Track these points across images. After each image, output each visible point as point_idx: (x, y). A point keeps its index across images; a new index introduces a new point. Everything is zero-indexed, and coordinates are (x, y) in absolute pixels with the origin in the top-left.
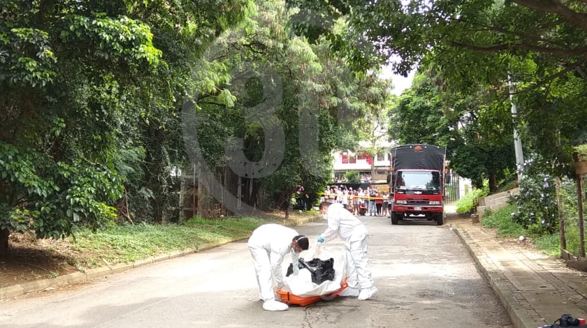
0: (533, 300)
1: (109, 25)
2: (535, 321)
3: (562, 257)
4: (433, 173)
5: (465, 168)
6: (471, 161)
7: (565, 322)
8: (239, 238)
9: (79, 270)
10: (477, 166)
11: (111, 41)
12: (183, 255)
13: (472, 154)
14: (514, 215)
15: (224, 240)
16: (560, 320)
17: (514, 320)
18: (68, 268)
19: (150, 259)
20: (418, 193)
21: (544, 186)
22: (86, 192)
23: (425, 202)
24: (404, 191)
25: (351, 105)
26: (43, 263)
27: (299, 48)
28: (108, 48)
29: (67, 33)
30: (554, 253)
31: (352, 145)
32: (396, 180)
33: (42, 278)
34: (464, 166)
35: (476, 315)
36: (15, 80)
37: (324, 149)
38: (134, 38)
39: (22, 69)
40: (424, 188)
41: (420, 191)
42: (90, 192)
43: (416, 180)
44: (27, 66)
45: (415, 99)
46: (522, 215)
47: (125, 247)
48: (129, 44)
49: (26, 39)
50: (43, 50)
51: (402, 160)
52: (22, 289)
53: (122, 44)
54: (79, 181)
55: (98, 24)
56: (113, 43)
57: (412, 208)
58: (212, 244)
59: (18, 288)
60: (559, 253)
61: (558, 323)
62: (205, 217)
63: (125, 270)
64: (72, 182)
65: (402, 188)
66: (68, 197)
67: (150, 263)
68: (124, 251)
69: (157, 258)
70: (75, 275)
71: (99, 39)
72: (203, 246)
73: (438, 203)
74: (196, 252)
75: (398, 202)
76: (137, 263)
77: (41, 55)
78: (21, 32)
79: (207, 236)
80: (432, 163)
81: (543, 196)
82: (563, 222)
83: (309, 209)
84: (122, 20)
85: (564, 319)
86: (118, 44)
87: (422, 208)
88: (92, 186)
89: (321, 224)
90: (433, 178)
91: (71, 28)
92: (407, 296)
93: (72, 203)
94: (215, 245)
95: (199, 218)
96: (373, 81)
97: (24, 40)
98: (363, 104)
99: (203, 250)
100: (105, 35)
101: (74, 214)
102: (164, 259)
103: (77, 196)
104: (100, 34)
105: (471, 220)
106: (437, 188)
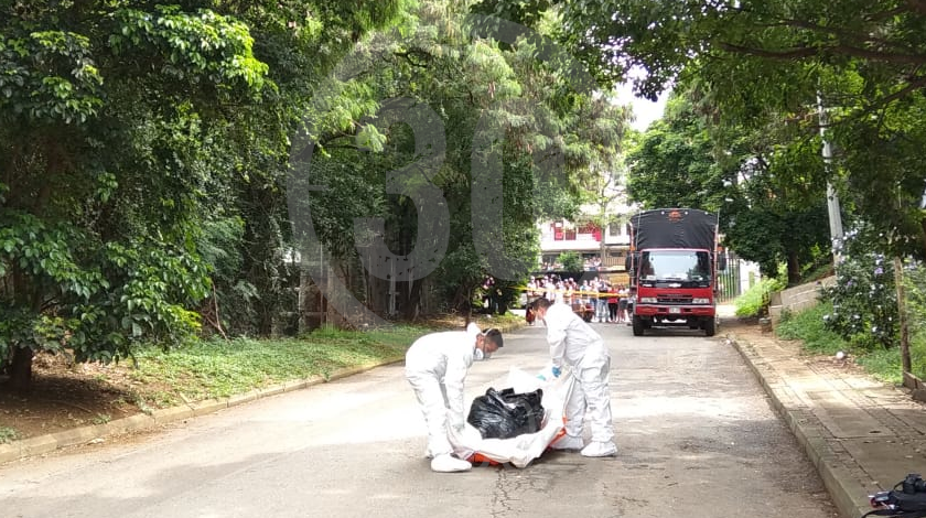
0: (860, 452)
1: (184, 24)
2: (864, 486)
3: (904, 385)
4: (698, 254)
5: (749, 246)
6: (759, 235)
7: (912, 487)
8: (395, 359)
9: (142, 411)
10: (768, 241)
11: (188, 50)
12: (305, 387)
13: (761, 223)
14: (828, 319)
15: (368, 362)
16: (904, 483)
17: (829, 484)
18: (126, 407)
19: (253, 393)
20: (675, 285)
21: (876, 272)
22: (152, 288)
23: (686, 299)
24: (653, 283)
25: (568, 147)
26: (86, 401)
27: (485, 58)
28: (184, 61)
29: (119, 39)
30: (891, 379)
31: (570, 211)
32: (641, 266)
33: (86, 424)
34: (748, 242)
35: (771, 476)
36: (38, 113)
37: (527, 218)
38: (224, 45)
39: (49, 96)
40: (684, 277)
41: (678, 282)
42: (158, 290)
43: (673, 265)
44: (56, 89)
45: (669, 137)
46: (840, 318)
47: (214, 374)
48: (216, 55)
49: (54, 48)
50: (81, 66)
51: (648, 233)
52: (55, 441)
53: (204, 53)
54: (140, 271)
55: (167, 24)
56: (191, 54)
57: (665, 309)
58: (351, 370)
59: (49, 439)
60: (900, 379)
61: (900, 488)
62: (338, 326)
63: (214, 410)
64: (130, 274)
65: (649, 278)
66: (123, 298)
67: (252, 399)
68: (213, 381)
69: (264, 391)
70: (138, 418)
71: (170, 48)
72: (335, 372)
73: (706, 301)
74: (325, 382)
75: (643, 300)
76: (234, 399)
77: (79, 73)
78: (46, 38)
79: (343, 356)
80: (697, 238)
81: (873, 287)
82: (906, 329)
83: (502, 313)
84: (204, 17)
85: (909, 482)
86: (198, 55)
87: (682, 309)
88: (162, 279)
89: (522, 336)
90: (699, 261)
91: (125, 30)
92: (660, 448)
93: (130, 307)
94: (355, 370)
95: (329, 328)
96: (602, 108)
97: (51, 49)
98: (587, 146)
99: (336, 379)
100: (178, 42)
101: (134, 325)
102: (275, 393)
103: (137, 297)
104: (171, 40)
105: (759, 327)
106: (705, 278)
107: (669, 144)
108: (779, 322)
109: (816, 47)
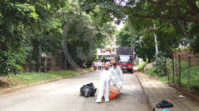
0: (156, 96)
1: (20, 6)
2: (156, 102)
4: (130, 56)
5: (140, 55)
6: (142, 53)
7: (163, 102)
8: (65, 77)
9: (10, 87)
10: (144, 54)
11: (21, 11)
12: (46, 83)
13: (143, 50)
14: (154, 70)
16: (162, 101)
17: (150, 102)
18: (6, 86)
19: (34, 84)
20: (125, 63)
21: (164, 61)
22: (12, 61)
23: (127, 66)
24: (120, 62)
25: (103, 34)
28: (20, 13)
29: (6, 8)
30: (165, 82)
31: (103, 47)
32: (118, 59)
34: (140, 54)
35: (139, 101)
38: (29, 10)
40: (127, 61)
42: (14, 61)
43: (125, 59)
45: (125, 32)
46: (156, 70)
47: (26, 80)
48: (27, 13)
51: (119, 52)
54: (10, 57)
55: (17, 6)
56: (22, 12)
57: (123, 68)
58: (55, 79)
60: (167, 82)
61: (161, 102)
62: (53, 70)
63: (26, 87)
64: (8, 58)
65: (120, 61)
66: (6, 63)
67: (34, 85)
69: (36, 84)
71: (17, 11)
72: (52, 80)
73: (131, 66)
74: (50, 82)
76: (30, 85)
79: (54, 76)
80: (130, 53)
81: (163, 64)
83: (89, 68)
84: (25, 4)
85: (163, 101)
86: (23, 12)
87: (126, 68)
88: (15, 59)
89: (93, 73)
90: (130, 58)
91: (8, 6)
93: (8, 64)
94: (57, 79)
95: (51, 71)
96: (110, 26)
98: (107, 33)
100: (19, 9)
101: (8, 68)
102: (39, 84)
103: (9, 62)
104: (17, 9)
105: (142, 72)
106: (131, 61)
107: (124, 33)
108: (146, 71)
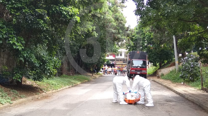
1: (65, 9)
3: (202, 89)
4: (143, 61)
5: (153, 59)
6: (155, 57)
8: (83, 82)
9: (44, 92)
10: (156, 59)
11: (66, 15)
12: (69, 88)
13: (155, 55)
14: (181, 76)
15: (79, 83)
18: (40, 91)
19: (61, 89)
20: (139, 68)
21: (192, 66)
22: (51, 65)
23: (141, 71)
24: (134, 67)
25: (121, 37)
27: (109, 18)
28: (65, 17)
29: (52, 11)
30: (198, 88)
31: (116, 51)
33: (35, 95)
34: (152, 59)
36: (35, 27)
38: (73, 14)
39: (38, 23)
40: (141, 66)
41: (139, 67)
42: (52, 65)
43: (137, 63)
44: (40, 22)
45: (136, 36)
47: (53, 84)
48: (71, 16)
49: (41, 13)
50: (46, 17)
51: (132, 56)
52: (31, 98)
53: (69, 15)
54: (48, 61)
55: (62, 9)
56: (67, 15)
57: (136, 73)
58: (76, 84)
59: (30, 98)
60: (201, 88)
62: (66, 74)
63: (56, 92)
65: (133, 66)
66: (46, 67)
68: (53, 86)
69: (63, 88)
70: (44, 93)
71: (62, 14)
72: (74, 85)
73: (145, 71)
74: (72, 87)
75: (132, 71)
76: (59, 90)
77: (45, 19)
78: (39, 11)
79: (73, 81)
80: (142, 57)
81: (191, 69)
82: (202, 78)
83: (97, 73)
84: (69, 7)
86: (68, 16)
87: (140, 73)
88: (53, 63)
90: (143, 62)
91: (53, 9)
93: (47, 69)
97: (40, 13)
98: (126, 37)
100: (64, 13)
101: (48, 73)
102: (65, 89)
103: (48, 67)
104: (63, 12)
105: (157, 77)
106: (145, 66)
107: (136, 37)
108: (161, 76)
109: (196, 20)
